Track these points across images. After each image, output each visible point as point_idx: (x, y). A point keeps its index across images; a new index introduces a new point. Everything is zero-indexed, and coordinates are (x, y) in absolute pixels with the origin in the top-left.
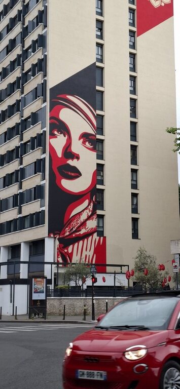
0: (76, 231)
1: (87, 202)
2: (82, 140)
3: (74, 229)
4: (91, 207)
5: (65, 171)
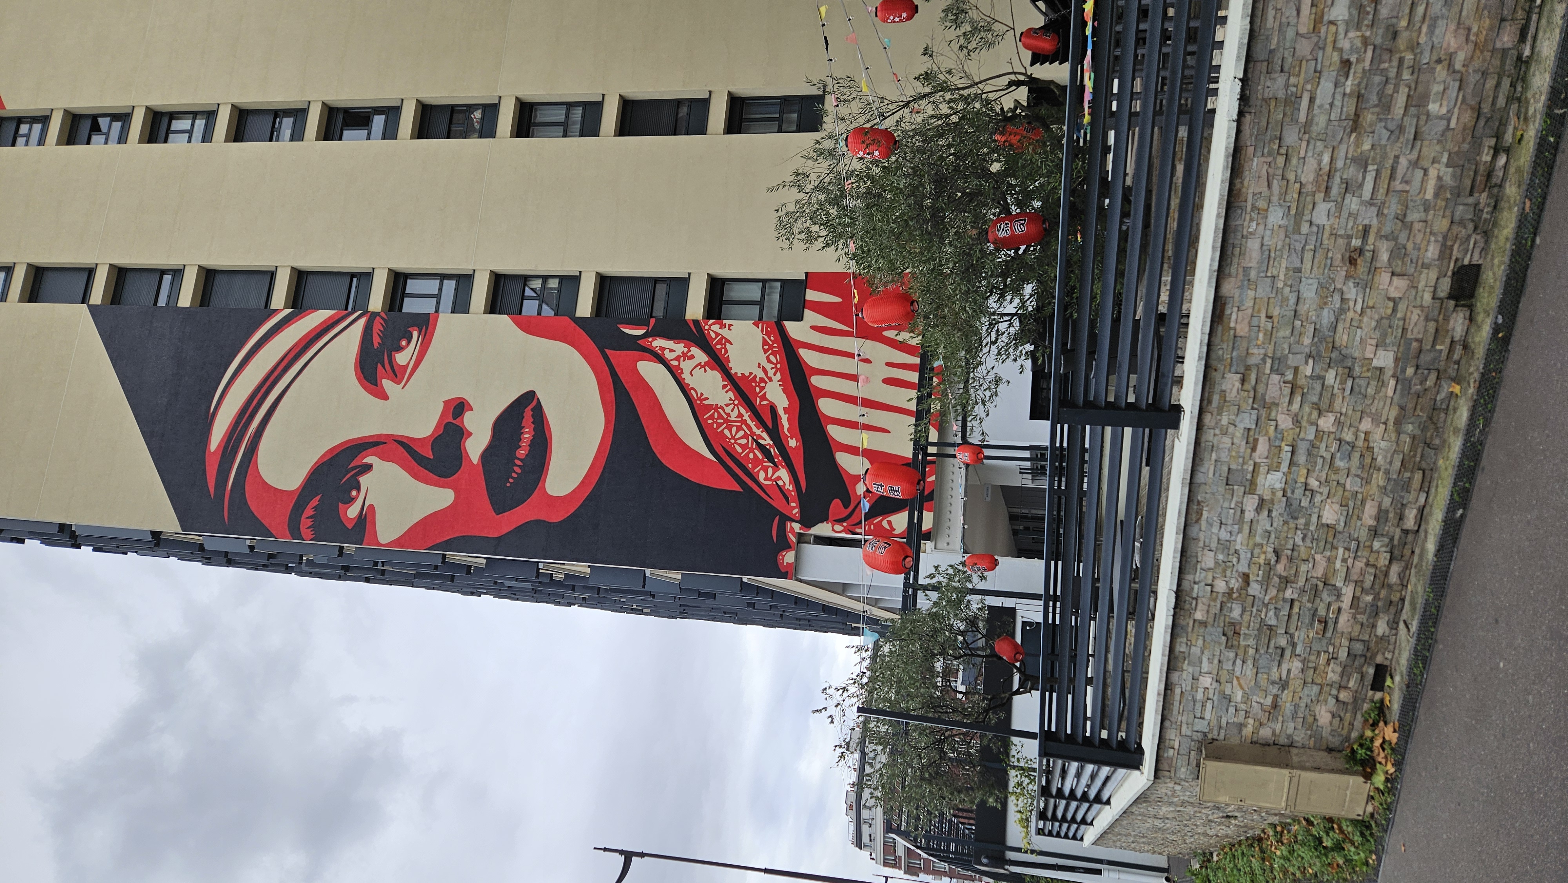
0: (774, 432)
1: (650, 370)
2: (387, 384)
3: (767, 441)
4: (672, 348)
5: (514, 475)
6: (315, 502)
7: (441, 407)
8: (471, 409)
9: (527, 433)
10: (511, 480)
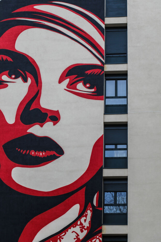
5: (22, 151)
6: (10, 59)
7: (55, 109)
8: (54, 124)
9: (42, 154)
10: (19, 150)
